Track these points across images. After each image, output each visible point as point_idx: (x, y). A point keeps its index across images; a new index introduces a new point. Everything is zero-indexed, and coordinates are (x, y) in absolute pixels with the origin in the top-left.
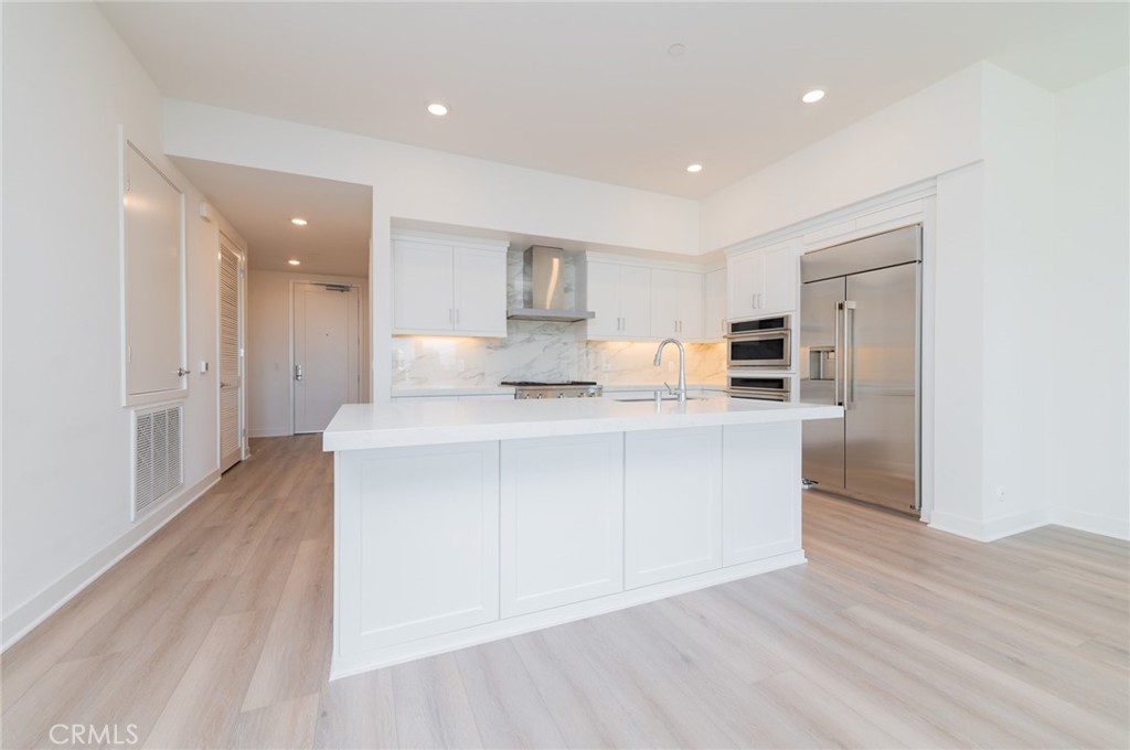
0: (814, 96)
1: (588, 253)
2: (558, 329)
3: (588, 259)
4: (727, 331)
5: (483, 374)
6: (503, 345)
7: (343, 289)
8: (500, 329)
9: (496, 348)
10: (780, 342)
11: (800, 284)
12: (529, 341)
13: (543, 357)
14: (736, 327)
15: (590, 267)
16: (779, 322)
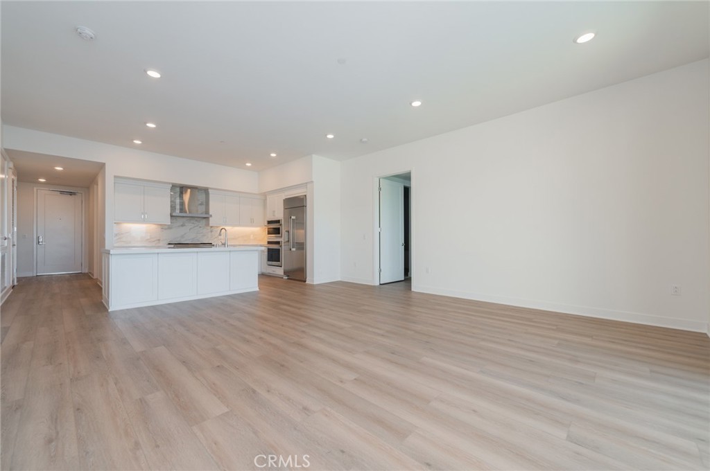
0: (273, 155)
1: (210, 190)
2: (196, 221)
3: (210, 193)
4: (266, 223)
5: (159, 240)
6: (170, 228)
7: (71, 194)
8: (168, 221)
9: (166, 229)
10: (279, 229)
11: (283, 209)
12: (182, 226)
13: (188, 232)
14: (269, 222)
15: (211, 196)
16: (278, 222)
